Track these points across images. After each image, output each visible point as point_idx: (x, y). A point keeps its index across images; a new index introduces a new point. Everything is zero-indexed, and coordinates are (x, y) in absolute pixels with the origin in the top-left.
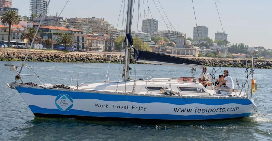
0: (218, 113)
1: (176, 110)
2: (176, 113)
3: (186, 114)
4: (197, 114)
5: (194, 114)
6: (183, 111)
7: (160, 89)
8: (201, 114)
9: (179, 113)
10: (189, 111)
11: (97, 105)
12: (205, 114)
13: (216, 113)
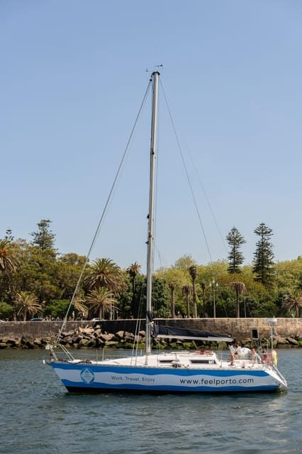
0: (228, 385)
1: (182, 381)
2: (183, 385)
3: (192, 385)
4: (204, 385)
5: (201, 385)
6: (189, 382)
7: (170, 361)
8: (209, 385)
9: (186, 385)
10: (196, 382)
11: (113, 378)
12: (214, 385)
13: (225, 385)
